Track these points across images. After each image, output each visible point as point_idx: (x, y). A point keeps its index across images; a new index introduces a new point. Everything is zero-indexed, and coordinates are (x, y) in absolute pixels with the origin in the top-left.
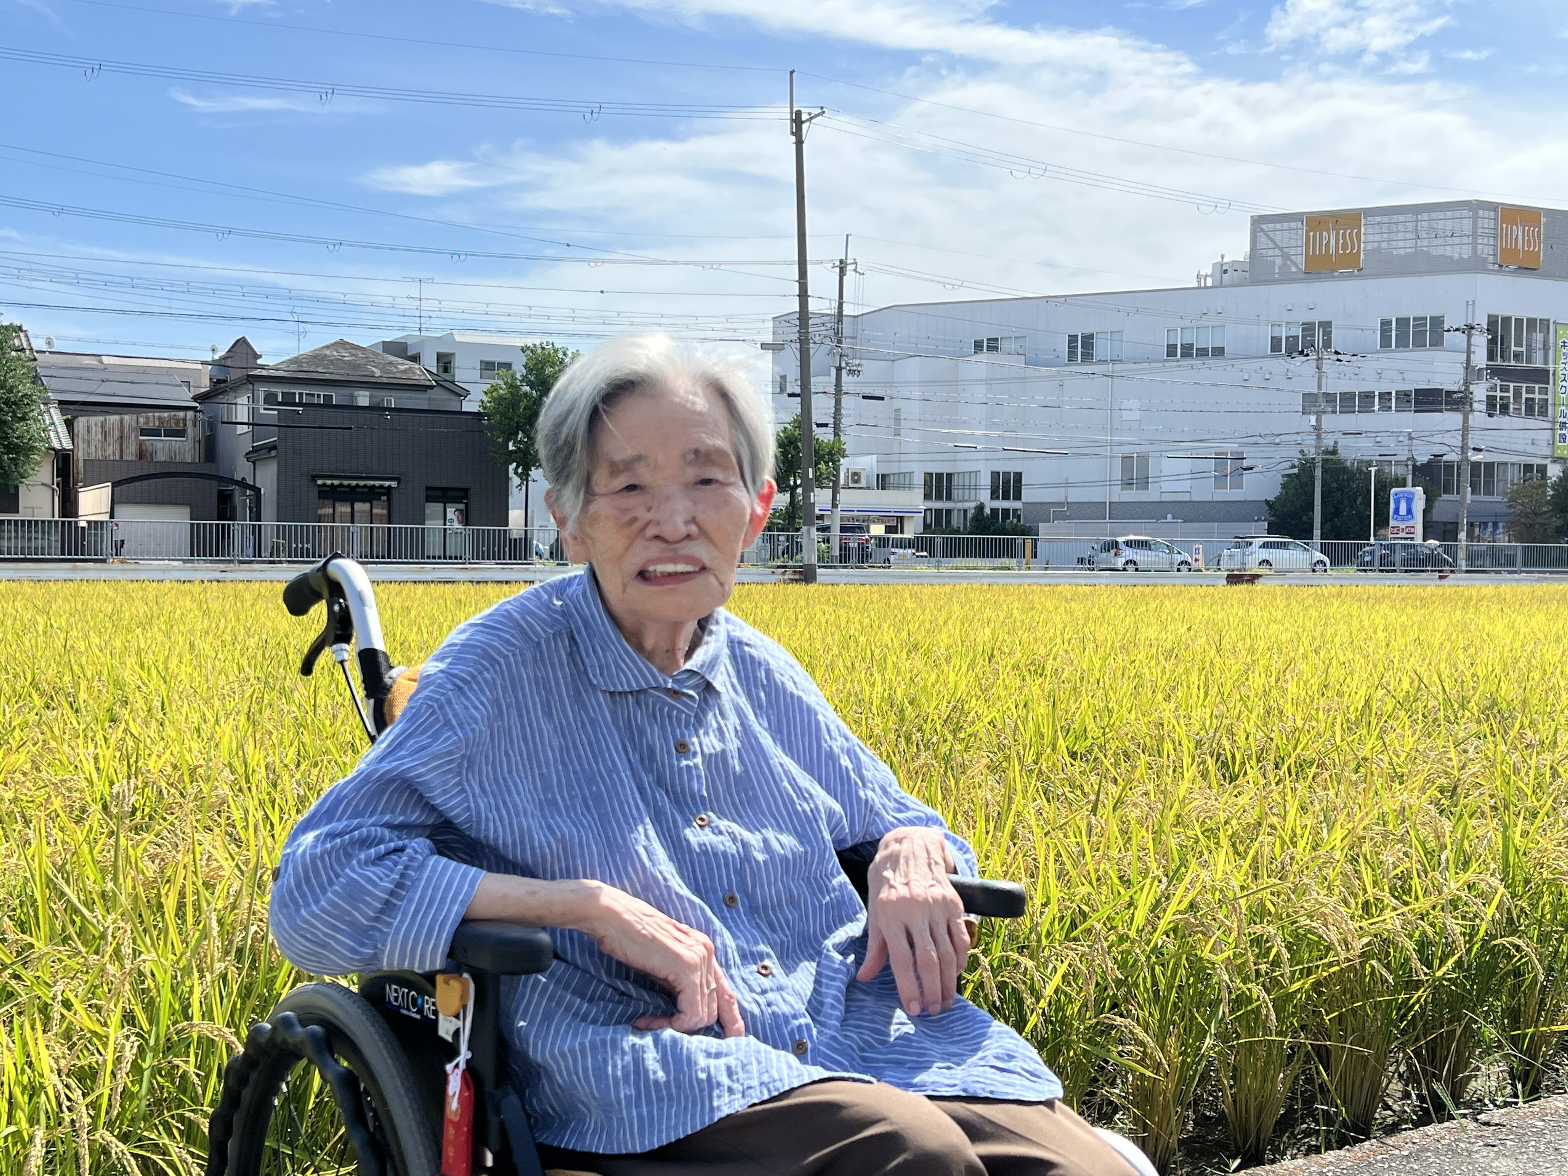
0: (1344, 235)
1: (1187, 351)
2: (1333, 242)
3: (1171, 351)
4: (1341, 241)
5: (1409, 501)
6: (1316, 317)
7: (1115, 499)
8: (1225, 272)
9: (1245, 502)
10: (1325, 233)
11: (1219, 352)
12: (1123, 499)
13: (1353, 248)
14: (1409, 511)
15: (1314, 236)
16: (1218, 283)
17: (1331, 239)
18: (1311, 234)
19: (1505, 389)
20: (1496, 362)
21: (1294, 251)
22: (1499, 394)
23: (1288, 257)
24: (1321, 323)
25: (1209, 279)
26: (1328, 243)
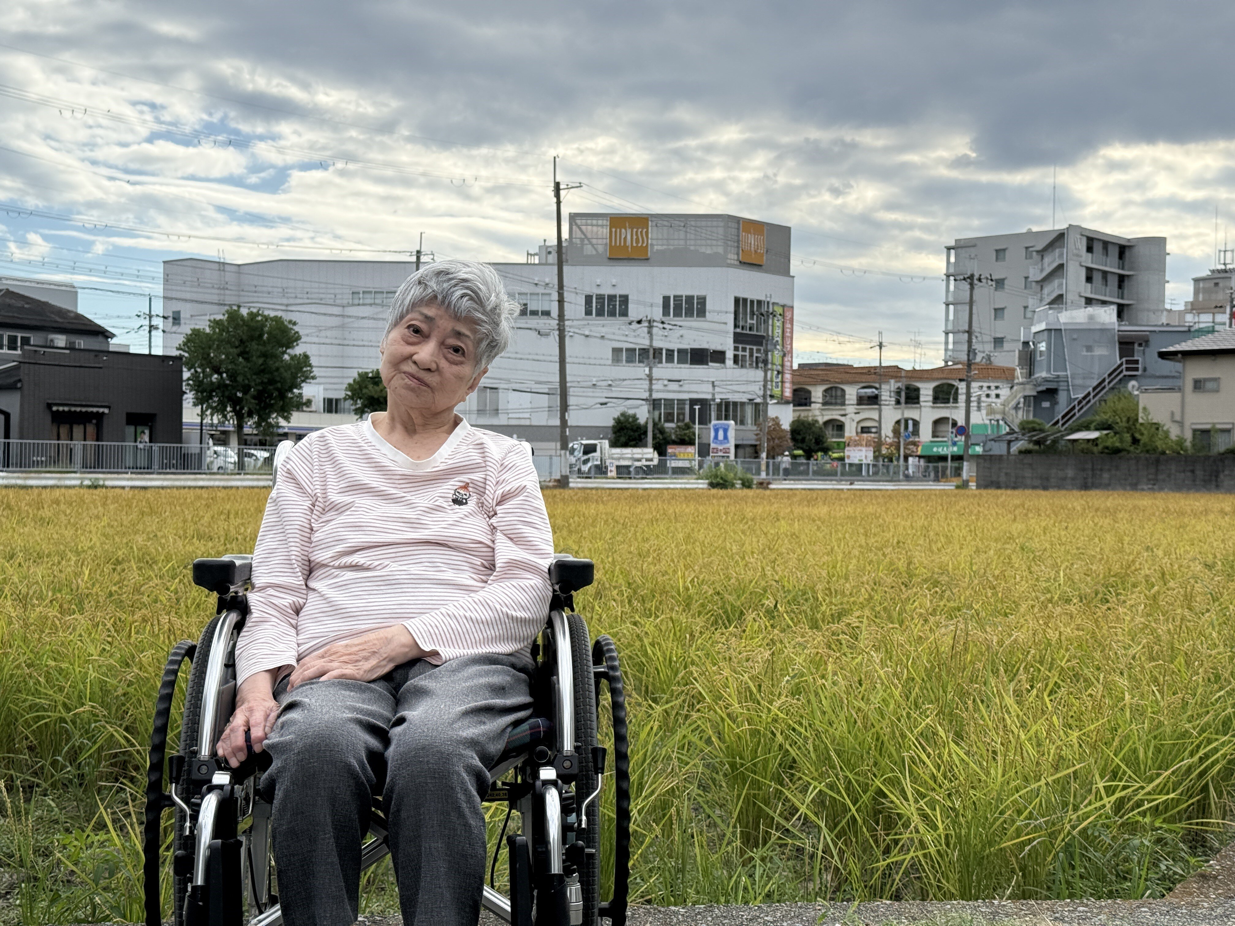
0: (637, 232)
2: (629, 237)
4: (635, 237)
5: (726, 431)
6: (617, 291)
8: (550, 253)
10: (623, 230)
11: (547, 313)
13: (643, 242)
14: (726, 437)
15: (616, 232)
16: (544, 261)
17: (627, 235)
18: (614, 230)
19: (744, 350)
20: (739, 330)
21: (600, 241)
22: (740, 353)
23: (593, 245)
24: (620, 296)
25: (537, 258)
26: (625, 238)
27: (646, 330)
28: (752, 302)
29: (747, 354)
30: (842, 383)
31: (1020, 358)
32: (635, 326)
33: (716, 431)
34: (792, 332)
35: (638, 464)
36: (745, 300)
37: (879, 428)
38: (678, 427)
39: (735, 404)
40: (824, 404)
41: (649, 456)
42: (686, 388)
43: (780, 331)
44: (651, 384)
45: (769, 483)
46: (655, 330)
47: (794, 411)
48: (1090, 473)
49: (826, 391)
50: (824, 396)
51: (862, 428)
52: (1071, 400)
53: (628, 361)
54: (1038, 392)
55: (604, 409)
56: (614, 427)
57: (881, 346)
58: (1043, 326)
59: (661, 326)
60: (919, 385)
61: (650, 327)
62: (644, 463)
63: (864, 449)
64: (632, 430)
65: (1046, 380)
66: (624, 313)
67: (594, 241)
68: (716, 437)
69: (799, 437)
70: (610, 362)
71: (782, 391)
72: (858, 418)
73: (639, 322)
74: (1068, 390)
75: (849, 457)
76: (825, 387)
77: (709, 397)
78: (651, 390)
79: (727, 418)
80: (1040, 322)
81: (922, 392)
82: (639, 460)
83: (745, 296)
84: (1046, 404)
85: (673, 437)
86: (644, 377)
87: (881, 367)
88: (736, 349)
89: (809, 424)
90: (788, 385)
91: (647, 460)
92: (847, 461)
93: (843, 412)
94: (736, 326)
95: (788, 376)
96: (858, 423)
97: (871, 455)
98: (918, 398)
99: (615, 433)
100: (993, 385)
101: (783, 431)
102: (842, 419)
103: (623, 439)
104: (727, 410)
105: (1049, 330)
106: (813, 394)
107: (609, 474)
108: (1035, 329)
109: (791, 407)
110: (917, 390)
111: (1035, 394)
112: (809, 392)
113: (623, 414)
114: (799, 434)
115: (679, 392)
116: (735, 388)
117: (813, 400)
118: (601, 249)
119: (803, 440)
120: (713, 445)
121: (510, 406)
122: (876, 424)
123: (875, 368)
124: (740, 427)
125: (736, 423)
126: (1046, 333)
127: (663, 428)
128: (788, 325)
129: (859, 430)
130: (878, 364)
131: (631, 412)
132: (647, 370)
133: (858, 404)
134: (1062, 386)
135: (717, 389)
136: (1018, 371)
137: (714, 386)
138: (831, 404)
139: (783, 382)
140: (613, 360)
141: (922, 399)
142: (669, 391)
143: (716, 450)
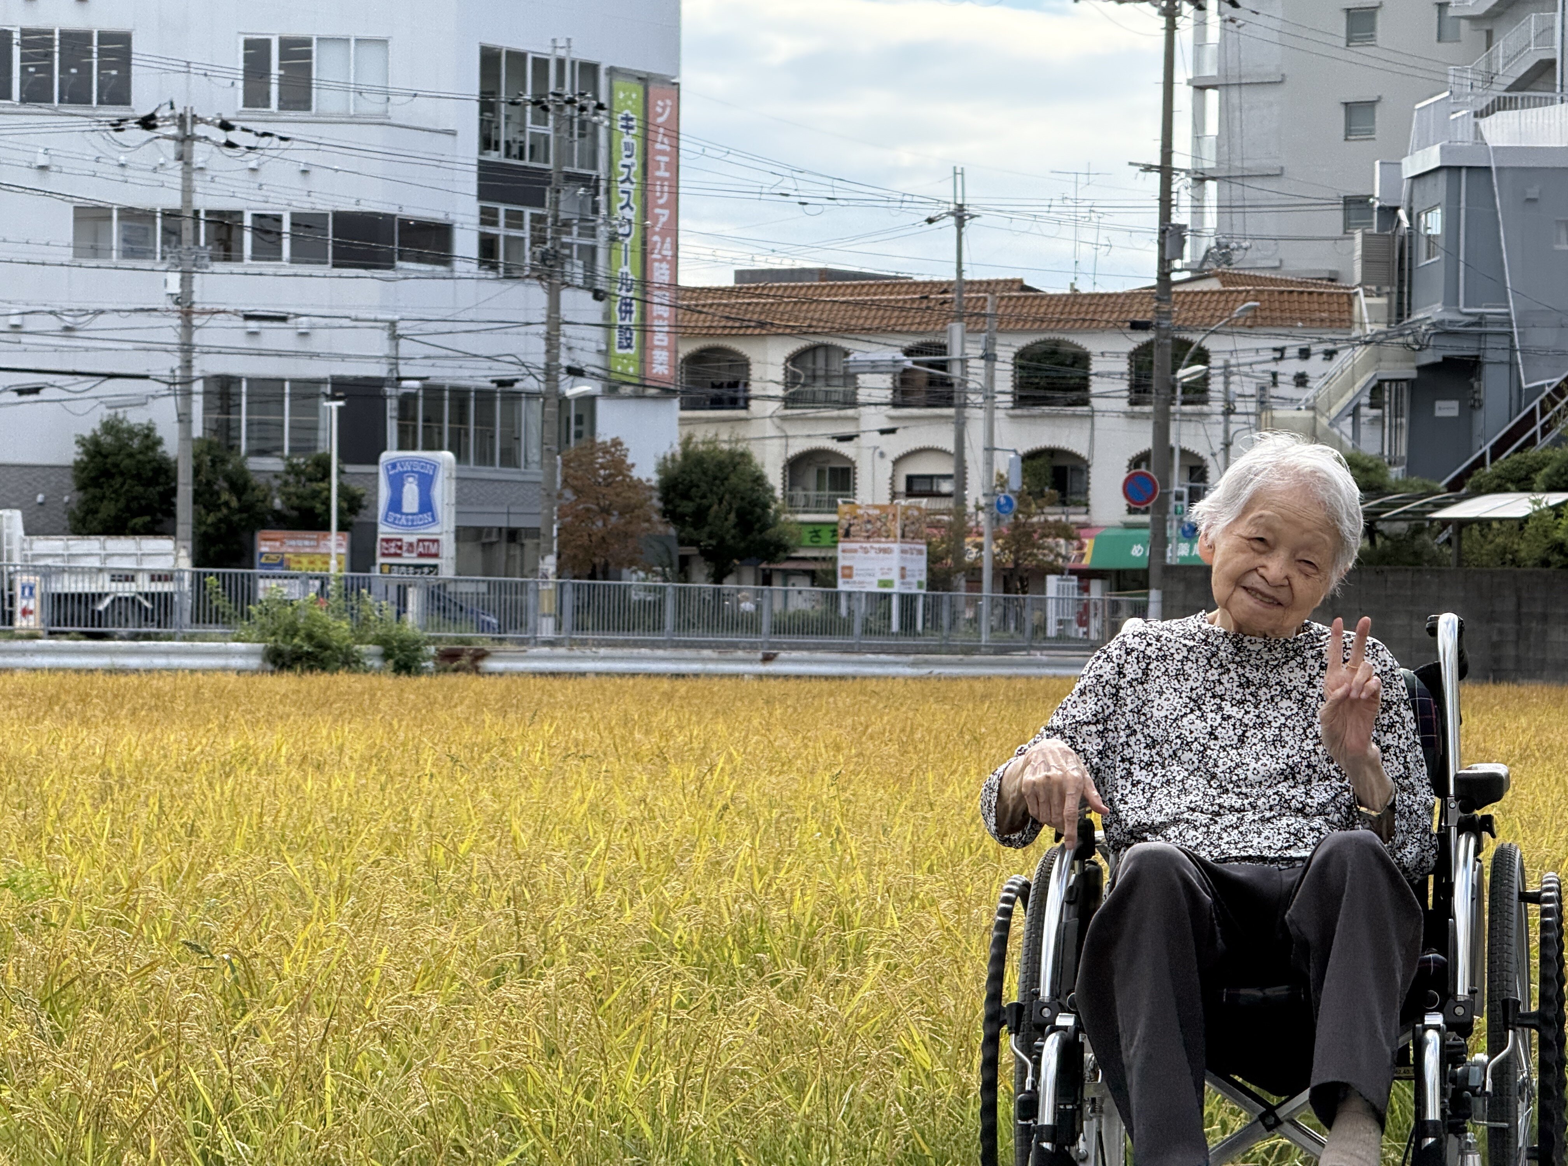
5: (426, 482)
14: (426, 505)
19: (514, 220)
20: (493, 156)
22: (500, 231)
24: (105, 37)
27: (170, 148)
28: (541, 65)
29: (526, 233)
30: (848, 331)
31: (1366, 260)
32: (135, 134)
33: (397, 484)
34: (675, 167)
35: (125, 589)
36: (517, 58)
37: (960, 477)
38: (293, 469)
39: (460, 395)
40: (789, 401)
41: (163, 564)
42: (320, 341)
43: (635, 161)
44: (188, 327)
45: (481, 655)
46: (200, 153)
47: (683, 421)
48: (1510, 626)
49: (795, 359)
50: (791, 379)
51: (910, 479)
52: (1522, 396)
53: (129, 253)
54: (1420, 369)
55: (29, 405)
56: (79, 467)
57: (960, 216)
58: (1431, 158)
59: (221, 136)
60: (1089, 343)
61: (185, 140)
62: (144, 585)
63: (896, 547)
64: (138, 477)
65: (1442, 331)
66: (112, 93)
68: (396, 505)
69: (687, 507)
70: (67, 255)
71: (644, 359)
72: (896, 446)
73: (148, 123)
74: (1512, 365)
75: (849, 572)
76: (794, 345)
77: (378, 370)
78: (187, 349)
79: (431, 445)
80: (1424, 144)
81: (1096, 366)
82: (129, 578)
83: (518, 45)
84: (1447, 409)
85: (278, 503)
86: (164, 302)
87: (962, 285)
88: (488, 217)
89: (720, 465)
90: (660, 339)
91: (157, 577)
92: (842, 586)
93: (847, 429)
94: (487, 142)
95: (661, 313)
96: (896, 462)
97: (919, 567)
98: (1083, 385)
99: (82, 487)
100: (1293, 346)
101: (636, 486)
102: (844, 448)
103: (108, 509)
104: (433, 418)
105: (1450, 170)
106: (755, 372)
107: (20, 623)
108: (1412, 166)
109: (673, 409)
110: (1082, 359)
111: (1413, 374)
112: (744, 364)
113: (110, 427)
114: (686, 496)
115: (296, 354)
116: (465, 343)
117: (755, 389)
119: (700, 517)
120: (384, 530)
122: (947, 468)
123: (944, 288)
124: (473, 470)
125: (461, 456)
126: (1442, 177)
127: (242, 472)
128: (661, 144)
129: (902, 487)
130: (953, 277)
131: (135, 418)
132: (174, 282)
133: (895, 405)
134: (1493, 352)
135: (406, 348)
136: (1362, 303)
137: (395, 337)
138: (813, 402)
139: (645, 329)
140: (79, 251)
141: (1096, 386)
142: (260, 353)
143: (397, 547)
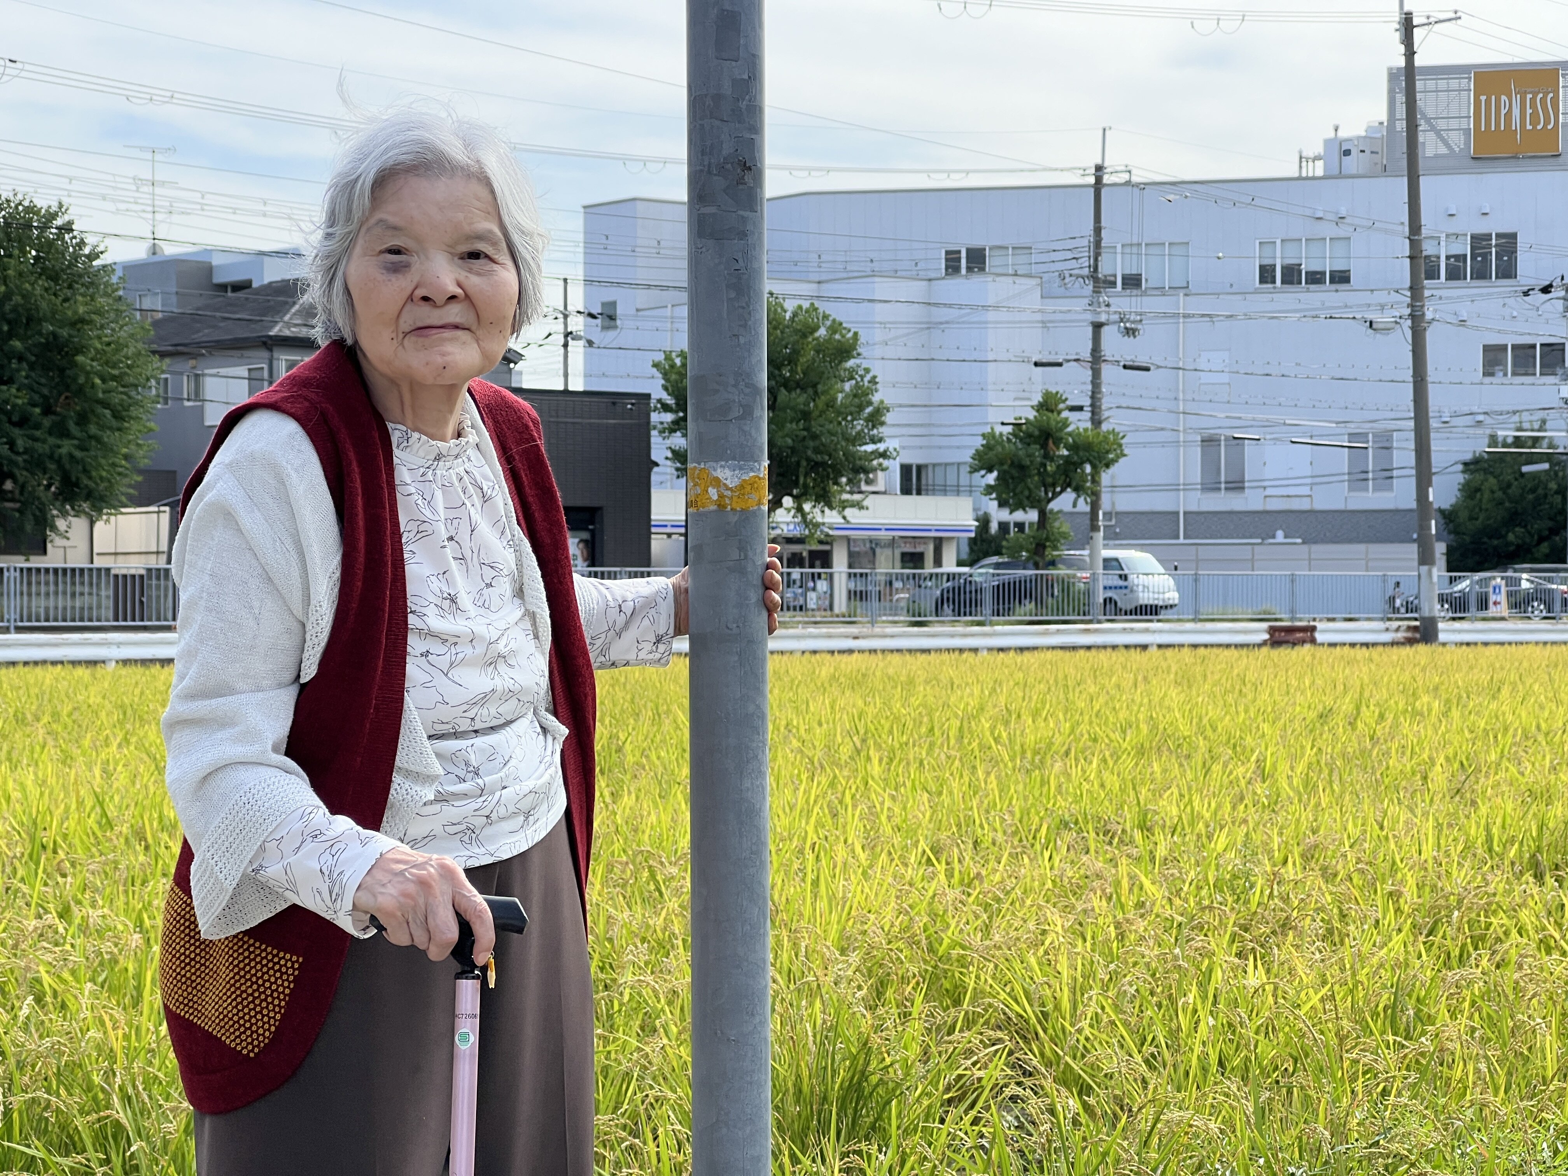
0: (1533, 100)
1: (1291, 275)
2: (1516, 112)
3: (1266, 274)
4: (1529, 111)
6: (1493, 226)
7: (1193, 508)
8: (1347, 153)
9: (1397, 511)
10: (1503, 98)
11: (1341, 278)
12: (1204, 508)
13: (1547, 121)
15: (1488, 102)
16: (1336, 171)
17: (1513, 107)
18: (1483, 98)
21: (1454, 124)
23: (1438, 133)
24: (1500, 236)
25: (1320, 164)
26: (1509, 114)
32: (1535, 297)
53: (1519, 371)
66: (1508, 271)
67: (1442, 124)
70: (1479, 376)
73: (1546, 290)
118: (1457, 140)
121: (1268, 473)
140: (1487, 370)
